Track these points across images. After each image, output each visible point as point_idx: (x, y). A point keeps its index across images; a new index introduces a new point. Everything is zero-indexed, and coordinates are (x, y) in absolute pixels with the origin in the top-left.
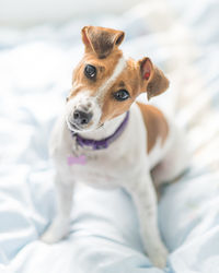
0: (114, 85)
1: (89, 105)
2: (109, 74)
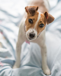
0: (39, 23)
1: (33, 31)
2: (37, 20)
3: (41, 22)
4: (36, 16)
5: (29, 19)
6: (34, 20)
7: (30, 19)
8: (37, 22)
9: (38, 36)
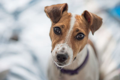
0: (73, 33)
1: (64, 49)
3: (78, 30)
4: (67, 20)
5: (54, 28)
6: (63, 27)
7: (56, 27)
8: (69, 32)
9: (75, 58)
